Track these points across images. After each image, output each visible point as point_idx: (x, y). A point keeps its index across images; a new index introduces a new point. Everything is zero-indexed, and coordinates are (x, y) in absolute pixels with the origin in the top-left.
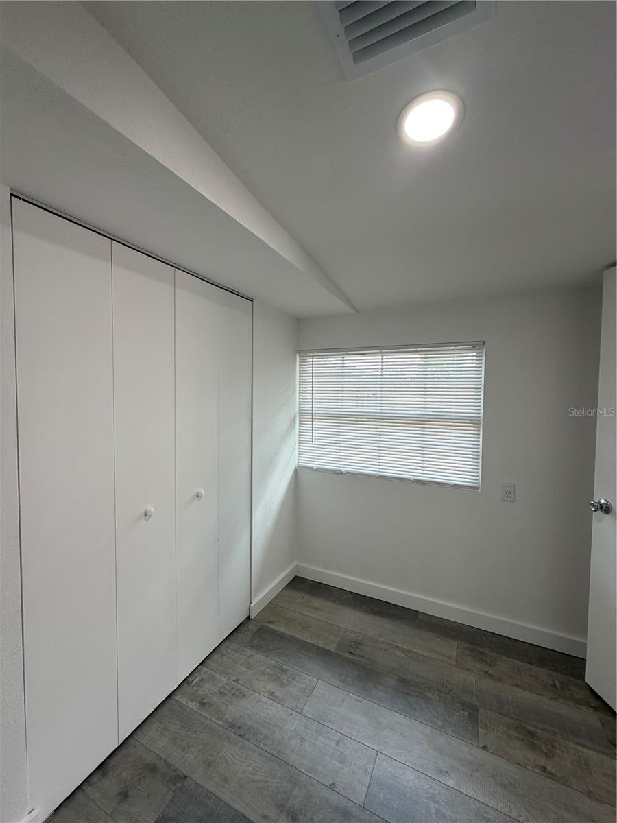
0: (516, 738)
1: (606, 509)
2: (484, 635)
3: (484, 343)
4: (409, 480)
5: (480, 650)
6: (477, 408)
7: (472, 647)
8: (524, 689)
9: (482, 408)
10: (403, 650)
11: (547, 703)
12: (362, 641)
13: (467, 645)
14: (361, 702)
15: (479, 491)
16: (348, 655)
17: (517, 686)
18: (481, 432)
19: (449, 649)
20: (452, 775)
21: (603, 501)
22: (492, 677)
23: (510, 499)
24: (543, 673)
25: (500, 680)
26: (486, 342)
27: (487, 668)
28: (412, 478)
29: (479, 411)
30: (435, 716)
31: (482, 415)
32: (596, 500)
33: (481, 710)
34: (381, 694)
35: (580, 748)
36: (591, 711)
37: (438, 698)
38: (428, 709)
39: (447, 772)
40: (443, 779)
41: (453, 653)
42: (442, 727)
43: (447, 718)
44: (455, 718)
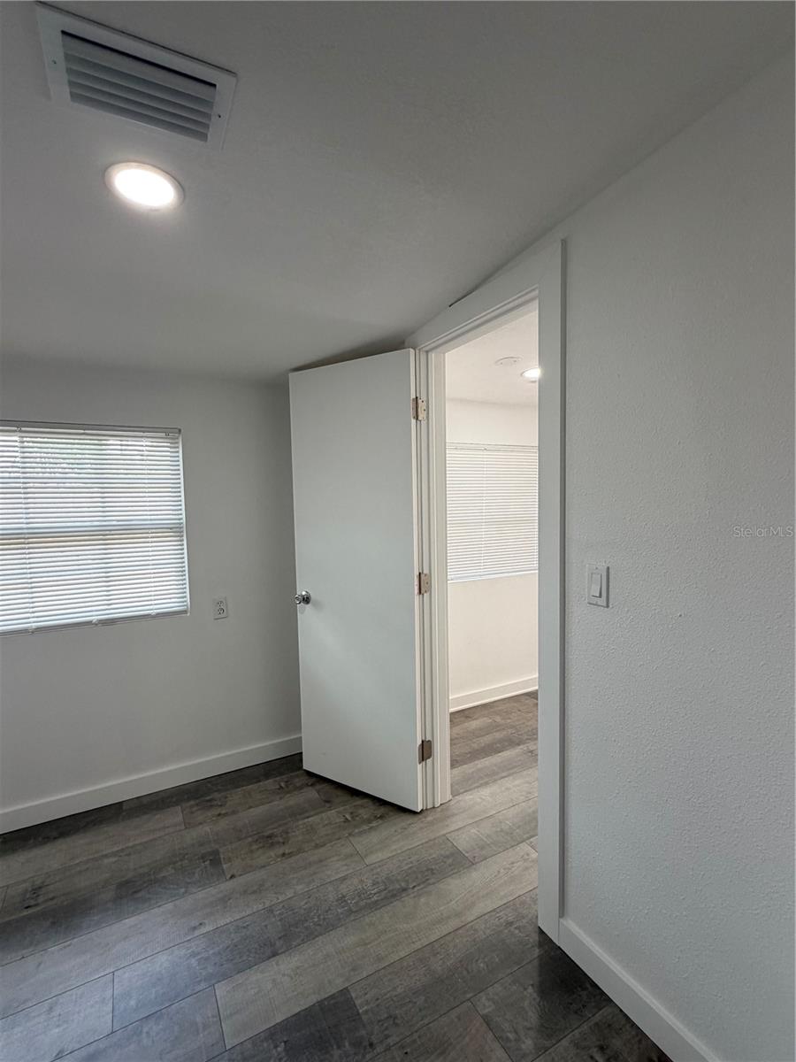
0: (258, 849)
1: (306, 600)
2: (209, 782)
3: (180, 430)
4: (90, 623)
5: (208, 798)
6: (177, 512)
7: (198, 801)
8: (257, 806)
9: (183, 512)
10: (114, 854)
11: (279, 804)
12: (43, 882)
13: (192, 802)
14: (69, 946)
15: (189, 614)
16: (25, 913)
17: (251, 807)
18: (185, 542)
19: (174, 817)
20: (206, 921)
21: (304, 593)
22: (225, 815)
23: (222, 616)
24: (270, 783)
25: (234, 812)
26: (182, 429)
27: (219, 811)
28: (94, 619)
29: (180, 517)
30: (174, 889)
31: (184, 521)
32: (298, 593)
33: (221, 850)
34: (95, 918)
35: (306, 820)
36: (311, 788)
37: (173, 871)
38: (165, 888)
39: (201, 924)
40: (197, 933)
41: (180, 818)
42: (186, 892)
43: (189, 881)
44: (197, 875)
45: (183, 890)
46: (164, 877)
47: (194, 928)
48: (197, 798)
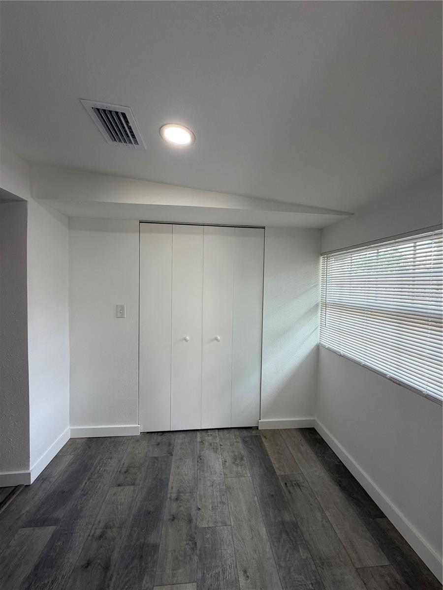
10: (325, 518)
12: (303, 486)
16: (282, 484)
20: (249, 581)
38: (287, 551)
39: (248, 577)
40: (241, 574)
41: (370, 563)
42: (280, 566)
43: (292, 570)
44: (296, 576)
45: (283, 564)
46: (299, 551)
47: (245, 572)
48: (407, 582)
